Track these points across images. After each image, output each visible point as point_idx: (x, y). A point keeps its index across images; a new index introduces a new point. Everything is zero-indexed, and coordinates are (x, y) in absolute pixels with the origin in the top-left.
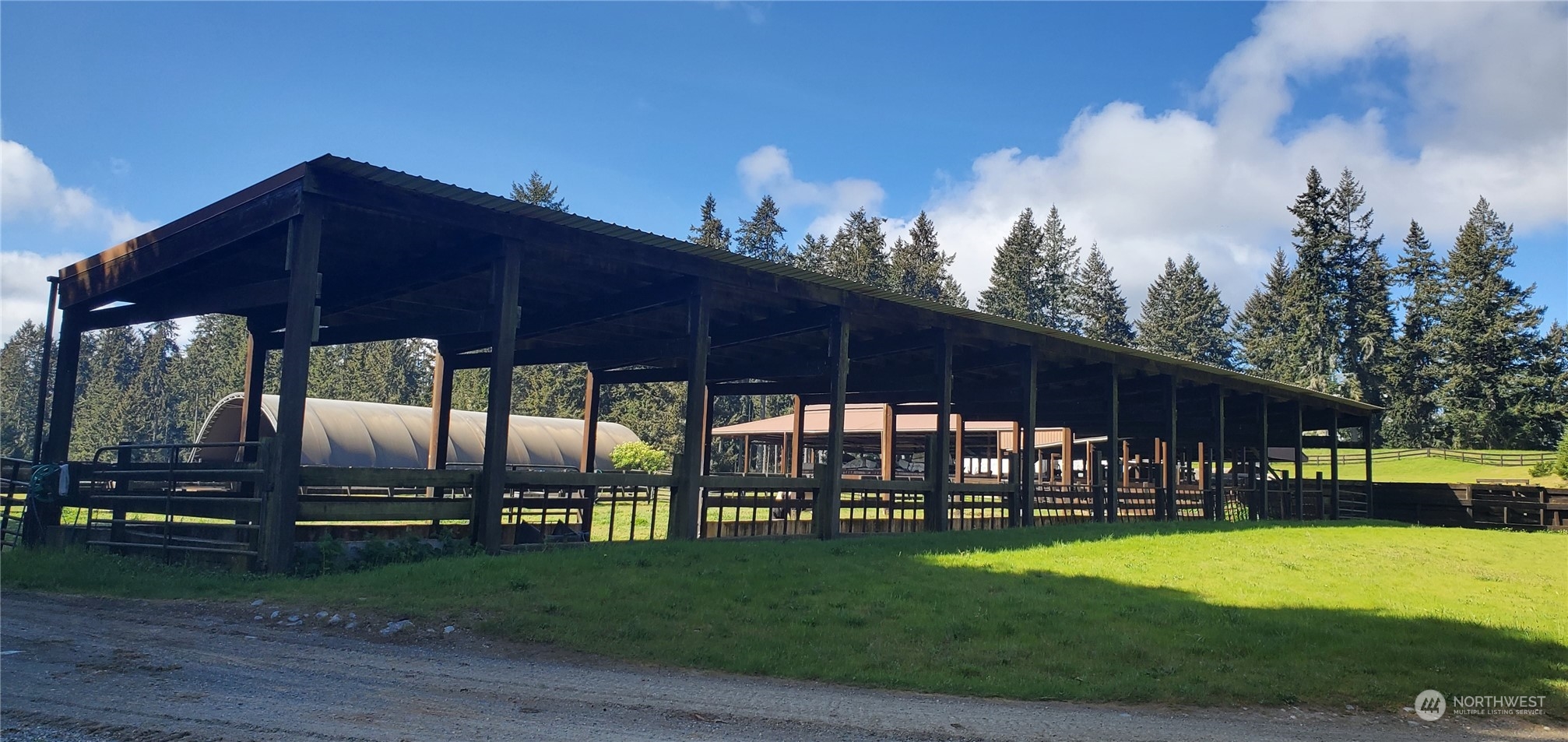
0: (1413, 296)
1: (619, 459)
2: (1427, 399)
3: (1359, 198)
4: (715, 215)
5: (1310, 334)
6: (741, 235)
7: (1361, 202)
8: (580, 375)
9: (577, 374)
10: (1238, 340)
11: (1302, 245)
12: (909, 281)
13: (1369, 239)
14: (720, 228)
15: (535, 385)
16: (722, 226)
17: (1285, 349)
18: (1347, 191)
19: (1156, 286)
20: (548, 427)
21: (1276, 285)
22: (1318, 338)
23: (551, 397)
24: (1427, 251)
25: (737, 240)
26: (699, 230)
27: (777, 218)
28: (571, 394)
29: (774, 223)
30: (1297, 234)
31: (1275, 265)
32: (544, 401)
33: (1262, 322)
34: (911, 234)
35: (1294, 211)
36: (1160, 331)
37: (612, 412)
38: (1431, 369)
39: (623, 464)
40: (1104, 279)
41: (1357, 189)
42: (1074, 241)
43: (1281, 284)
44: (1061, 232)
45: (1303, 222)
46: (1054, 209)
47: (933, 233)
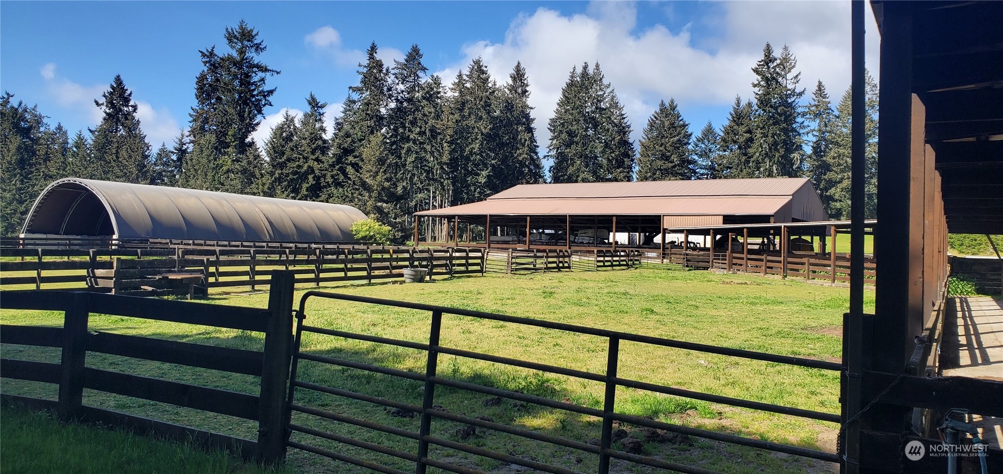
0: (816, 128)
1: (358, 232)
2: (828, 194)
3: (793, 64)
4: (378, 56)
5: (762, 151)
6: (396, 71)
7: (794, 67)
8: (295, 169)
9: (293, 167)
10: (697, 154)
11: (759, 93)
12: (509, 109)
13: (797, 91)
14: (381, 65)
15: (258, 175)
16: (383, 65)
17: (740, 160)
18: (785, 60)
19: (653, 117)
20: (304, 208)
21: (736, 119)
22: (766, 154)
23: (272, 184)
24: (826, 100)
25: (393, 74)
26: (365, 67)
27: (422, 61)
28: (289, 182)
29: (420, 63)
30: (755, 86)
31: (735, 106)
32: (266, 187)
33: (726, 142)
34: (511, 77)
35: (754, 70)
36: (655, 147)
37: (321, 196)
38: (830, 175)
39: (360, 236)
40: (618, 112)
41: (792, 58)
42: (609, 85)
43: (739, 119)
44: (601, 79)
45: (759, 78)
46: (597, 64)
47: (525, 77)
